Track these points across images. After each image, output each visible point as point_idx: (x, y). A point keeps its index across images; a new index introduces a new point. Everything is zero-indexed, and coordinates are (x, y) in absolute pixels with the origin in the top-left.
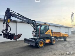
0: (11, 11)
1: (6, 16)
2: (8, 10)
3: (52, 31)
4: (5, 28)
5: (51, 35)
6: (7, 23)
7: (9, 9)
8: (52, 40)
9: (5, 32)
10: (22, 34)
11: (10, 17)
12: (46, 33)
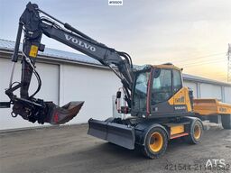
0: (41, 15)
1: (23, 34)
2: (32, 10)
3: (191, 93)
4: (18, 79)
5: (190, 109)
6: (27, 59)
7: (35, 6)
8: (190, 125)
9: (17, 93)
10: (81, 104)
11: (40, 37)
12: (171, 102)
